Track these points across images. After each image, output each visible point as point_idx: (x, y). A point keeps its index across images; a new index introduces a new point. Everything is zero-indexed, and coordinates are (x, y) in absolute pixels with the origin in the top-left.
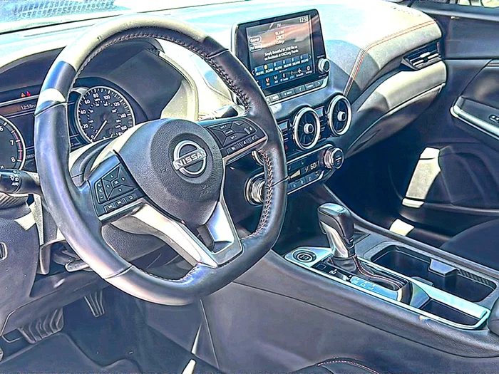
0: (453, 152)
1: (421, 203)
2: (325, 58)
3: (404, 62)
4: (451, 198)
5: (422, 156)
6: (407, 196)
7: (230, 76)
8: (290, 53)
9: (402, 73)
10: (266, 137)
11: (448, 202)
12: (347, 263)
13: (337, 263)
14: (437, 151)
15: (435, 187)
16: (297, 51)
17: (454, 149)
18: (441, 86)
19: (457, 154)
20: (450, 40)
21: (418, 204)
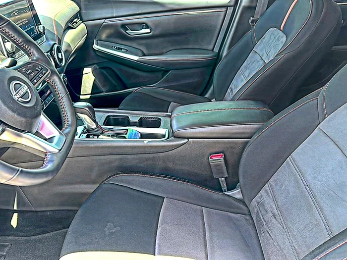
0: (98, 67)
1: (90, 96)
2: (41, 24)
3: (70, 25)
4: (103, 89)
5: (84, 73)
6: (81, 94)
7: (16, 37)
8: (24, 23)
9: (70, 30)
10: (49, 71)
11: (103, 92)
12: (96, 130)
13: (91, 132)
14: (90, 69)
15: (95, 87)
16: (27, 21)
17: (98, 65)
18: (86, 36)
19: (100, 68)
20: (83, 12)
21: (88, 97)
